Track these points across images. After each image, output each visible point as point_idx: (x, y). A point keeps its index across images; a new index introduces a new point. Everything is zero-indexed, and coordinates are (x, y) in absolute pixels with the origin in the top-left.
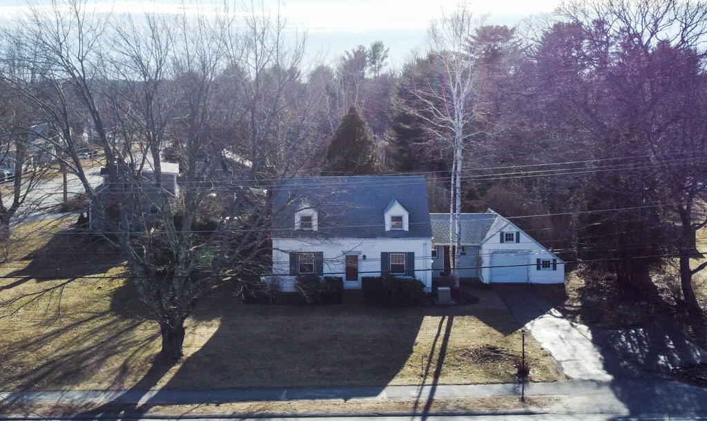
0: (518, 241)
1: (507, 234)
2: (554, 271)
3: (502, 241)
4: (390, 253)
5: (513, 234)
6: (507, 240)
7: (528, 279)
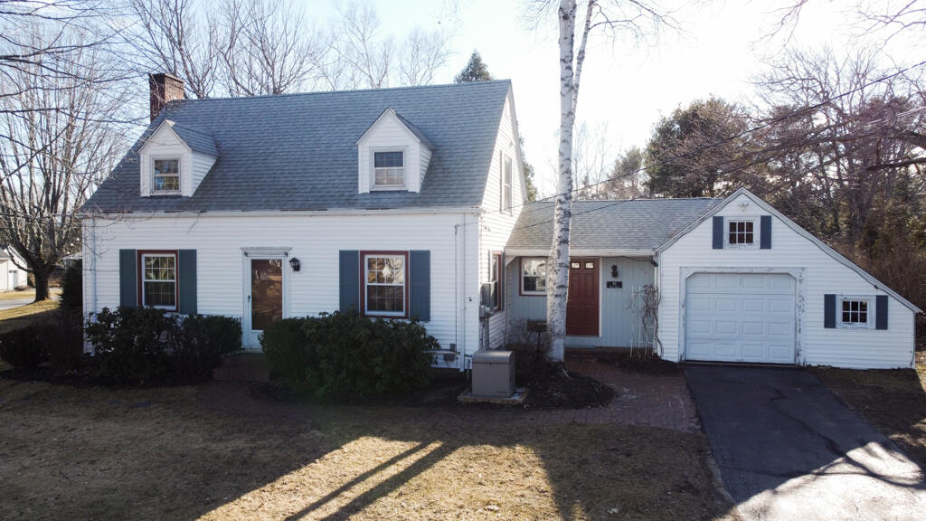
0: (766, 243)
1: (732, 225)
2: (881, 333)
3: (718, 244)
4: (364, 253)
5: (750, 225)
6: (732, 240)
7: (797, 354)
